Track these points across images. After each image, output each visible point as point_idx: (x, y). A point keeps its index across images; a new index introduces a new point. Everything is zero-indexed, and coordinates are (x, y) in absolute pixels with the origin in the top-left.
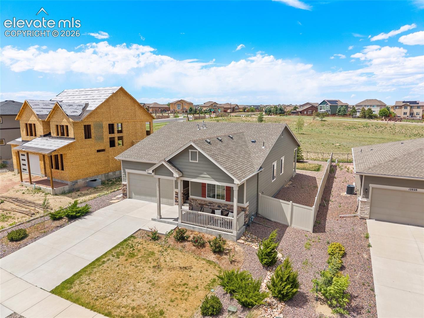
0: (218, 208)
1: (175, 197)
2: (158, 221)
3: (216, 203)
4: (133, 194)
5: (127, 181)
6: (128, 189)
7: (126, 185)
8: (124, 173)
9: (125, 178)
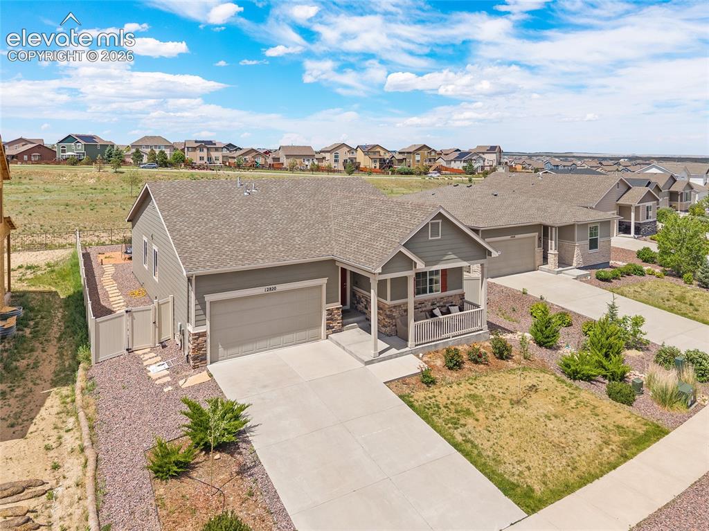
1: (328, 320)
2: (380, 362)
3: (429, 300)
4: (221, 349)
5: (208, 323)
6: (209, 340)
7: (204, 335)
8: (199, 307)
9: (203, 317)
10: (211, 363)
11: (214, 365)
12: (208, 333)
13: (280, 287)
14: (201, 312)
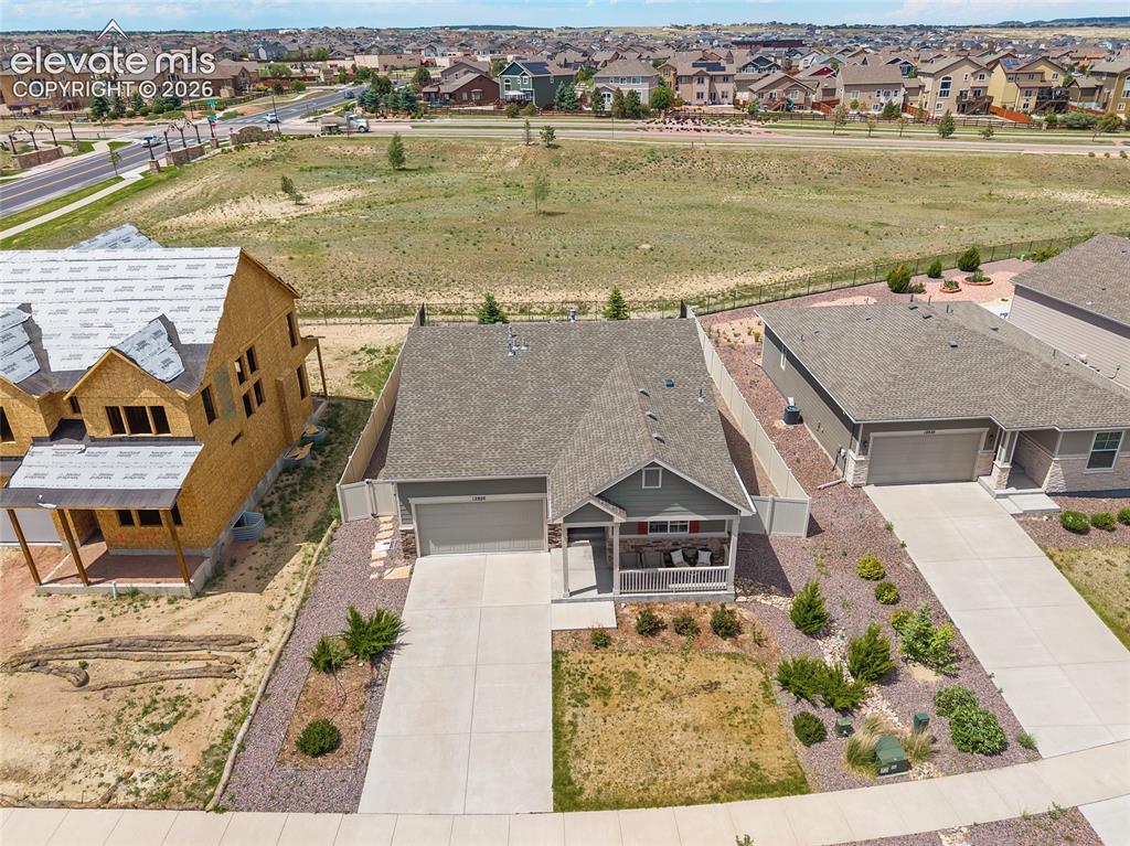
0: (673, 548)
1: (549, 533)
2: (568, 603)
3: (669, 540)
4: (432, 546)
5: (415, 523)
6: (417, 537)
7: (412, 532)
8: (404, 508)
9: (409, 517)
10: (422, 556)
11: (423, 558)
12: (416, 530)
13: (489, 498)
14: (407, 512)
